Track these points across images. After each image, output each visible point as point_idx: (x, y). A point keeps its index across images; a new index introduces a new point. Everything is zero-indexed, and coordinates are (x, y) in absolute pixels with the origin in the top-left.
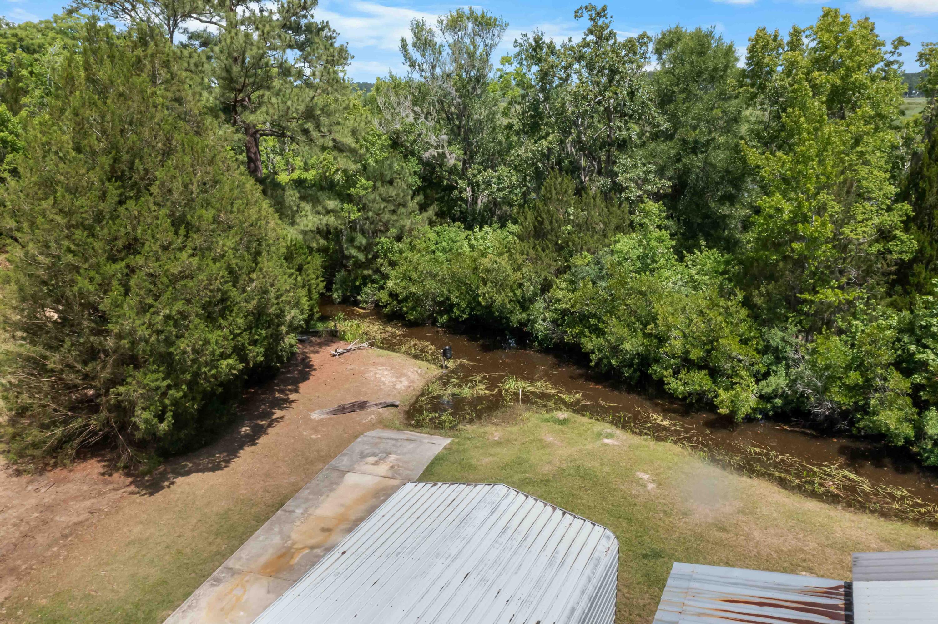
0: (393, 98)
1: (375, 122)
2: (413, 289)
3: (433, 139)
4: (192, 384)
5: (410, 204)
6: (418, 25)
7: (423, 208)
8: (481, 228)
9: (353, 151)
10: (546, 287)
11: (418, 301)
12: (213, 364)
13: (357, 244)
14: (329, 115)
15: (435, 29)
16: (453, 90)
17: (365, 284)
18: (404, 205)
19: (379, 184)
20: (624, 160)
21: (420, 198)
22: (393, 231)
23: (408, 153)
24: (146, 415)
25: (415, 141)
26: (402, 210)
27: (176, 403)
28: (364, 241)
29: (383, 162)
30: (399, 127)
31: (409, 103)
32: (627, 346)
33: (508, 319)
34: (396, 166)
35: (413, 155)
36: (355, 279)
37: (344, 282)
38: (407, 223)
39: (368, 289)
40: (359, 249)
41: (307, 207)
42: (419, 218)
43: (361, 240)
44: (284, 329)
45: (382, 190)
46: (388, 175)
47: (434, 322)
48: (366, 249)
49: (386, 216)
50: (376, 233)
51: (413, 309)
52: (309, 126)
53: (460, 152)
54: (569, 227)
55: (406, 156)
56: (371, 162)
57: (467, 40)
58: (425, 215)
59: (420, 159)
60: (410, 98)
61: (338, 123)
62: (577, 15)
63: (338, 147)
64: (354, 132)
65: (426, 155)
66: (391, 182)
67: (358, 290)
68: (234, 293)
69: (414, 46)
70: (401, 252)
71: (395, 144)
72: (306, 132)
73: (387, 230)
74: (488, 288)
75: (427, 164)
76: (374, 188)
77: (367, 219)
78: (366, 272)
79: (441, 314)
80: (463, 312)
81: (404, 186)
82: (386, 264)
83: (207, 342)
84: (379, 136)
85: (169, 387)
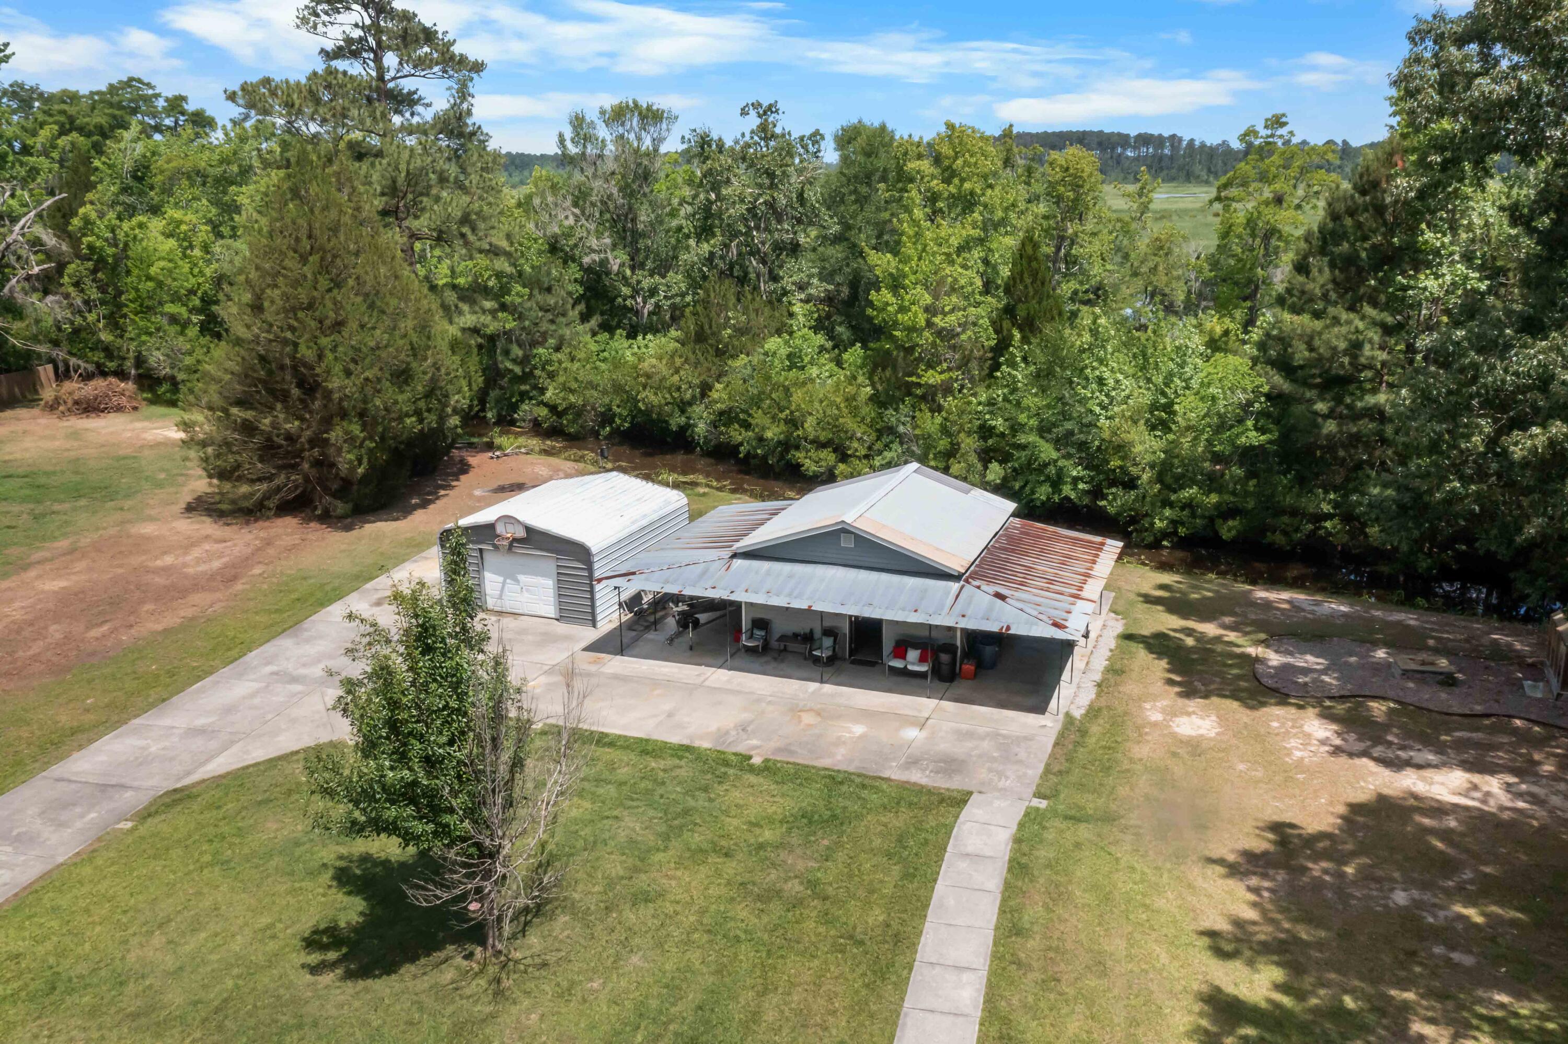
0: (550, 199)
1: (531, 226)
2: (572, 399)
3: (594, 242)
4: (383, 438)
5: (571, 313)
6: (577, 117)
7: (585, 318)
8: (645, 335)
9: (508, 255)
10: (706, 388)
11: (579, 412)
12: (400, 419)
13: (513, 356)
14: (484, 219)
15: (596, 121)
16: (615, 191)
17: (522, 401)
18: (564, 315)
19: (536, 292)
20: (790, 263)
21: (582, 307)
22: (552, 341)
23: (568, 259)
24: (351, 456)
25: (576, 245)
26: (562, 320)
27: (371, 451)
28: (520, 353)
29: (539, 267)
30: (557, 230)
31: (568, 203)
32: (769, 434)
33: (667, 422)
34: (554, 272)
35: (574, 261)
36: (512, 396)
37: (498, 401)
38: (567, 332)
39: (525, 407)
40: (514, 361)
41: (465, 307)
42: (580, 328)
43: (517, 352)
44: (449, 410)
45: (539, 298)
46: (546, 282)
47: (597, 434)
48: (523, 361)
49: (544, 326)
50: (534, 344)
51: (574, 421)
52: (466, 230)
53: (626, 257)
54: (729, 331)
55: (565, 262)
56: (527, 269)
57: (632, 136)
58: (588, 326)
59: (581, 265)
60: (570, 198)
61: (493, 228)
62: (744, 112)
63: (494, 252)
64: (509, 237)
65: (586, 260)
66: (549, 290)
67: (514, 408)
68: (414, 365)
69: (572, 140)
70: (560, 362)
71: (554, 248)
72: (463, 236)
73: (545, 340)
74: (647, 393)
75: (588, 270)
76: (531, 296)
77: (523, 329)
78: (523, 388)
79: (602, 425)
80: (625, 420)
81: (563, 293)
82: (544, 375)
83: (396, 402)
84: (535, 240)
85: (364, 439)
